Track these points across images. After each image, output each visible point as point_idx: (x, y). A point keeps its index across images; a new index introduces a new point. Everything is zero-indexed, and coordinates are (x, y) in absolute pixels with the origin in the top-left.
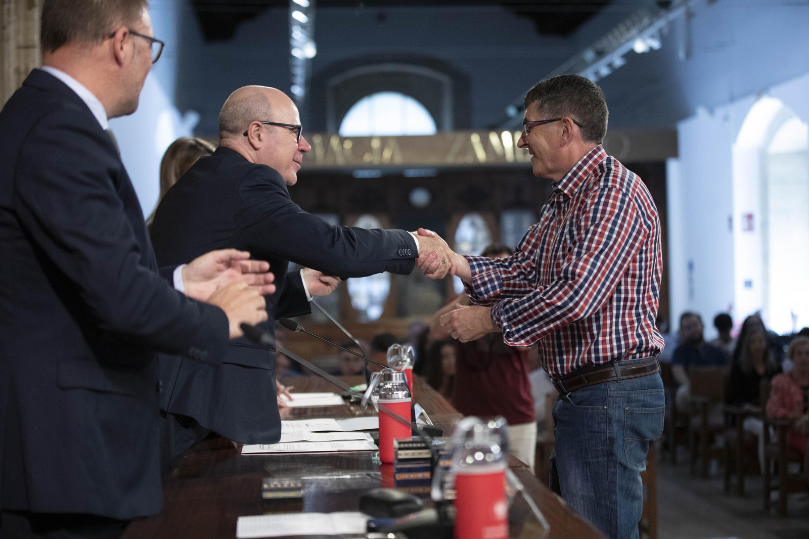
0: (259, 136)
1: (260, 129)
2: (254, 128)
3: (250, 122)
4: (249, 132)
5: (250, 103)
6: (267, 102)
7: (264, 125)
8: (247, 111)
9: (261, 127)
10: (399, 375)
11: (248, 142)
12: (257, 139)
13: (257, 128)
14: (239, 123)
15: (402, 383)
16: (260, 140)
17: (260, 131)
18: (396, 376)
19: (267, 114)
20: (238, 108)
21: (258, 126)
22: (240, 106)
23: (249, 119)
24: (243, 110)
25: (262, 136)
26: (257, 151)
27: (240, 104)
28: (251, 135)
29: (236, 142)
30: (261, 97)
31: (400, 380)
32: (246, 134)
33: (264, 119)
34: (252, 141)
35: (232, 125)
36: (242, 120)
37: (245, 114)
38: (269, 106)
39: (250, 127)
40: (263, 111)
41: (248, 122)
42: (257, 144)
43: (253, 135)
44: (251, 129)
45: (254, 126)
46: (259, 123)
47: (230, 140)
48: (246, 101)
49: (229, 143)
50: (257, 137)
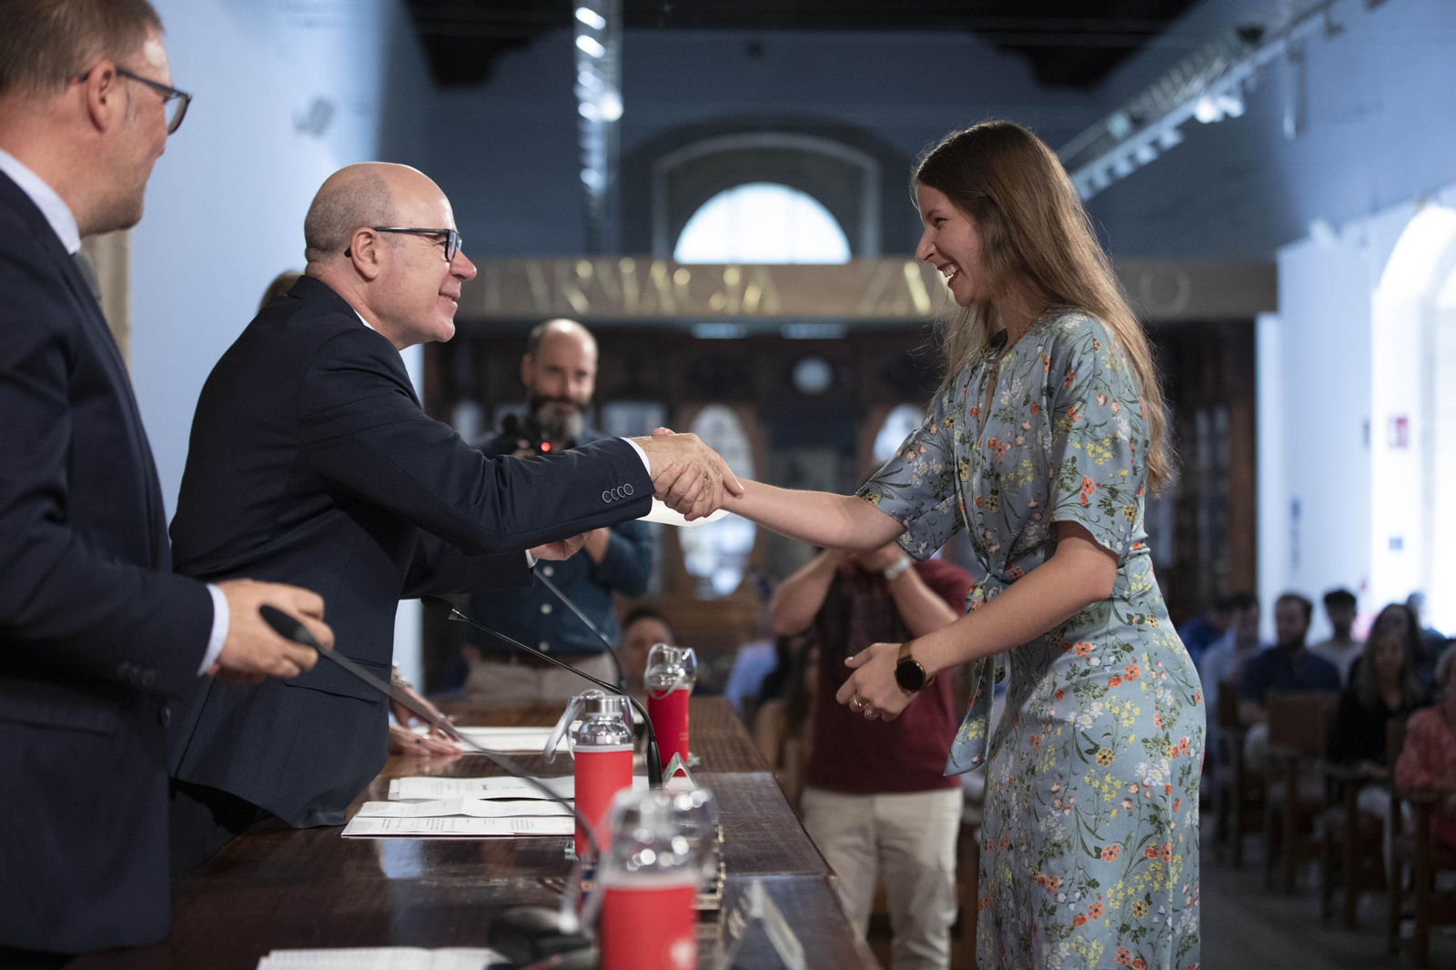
0: (373, 253)
1: (374, 241)
2: (362, 241)
3: (355, 229)
4: (353, 249)
5: (353, 196)
6: (384, 190)
7: (379, 235)
8: (348, 210)
9: (375, 238)
11: (353, 267)
12: (368, 260)
13: (368, 241)
14: (336, 234)
16: (374, 261)
17: (373, 245)
19: (383, 213)
20: (333, 205)
21: (370, 236)
22: (336, 203)
23: (352, 225)
24: (341, 210)
25: (379, 254)
26: (372, 283)
27: (336, 198)
28: (357, 254)
29: (330, 269)
30: (374, 183)
32: (348, 253)
33: (379, 223)
34: (360, 264)
35: (321, 238)
36: (339, 226)
37: (345, 215)
38: (388, 197)
39: (354, 240)
40: (377, 208)
41: (352, 230)
42: (370, 269)
43: (362, 255)
44: (357, 242)
45: (362, 237)
46: (371, 231)
47: (321, 264)
48: (346, 191)
49: (318, 272)
50: (369, 256)
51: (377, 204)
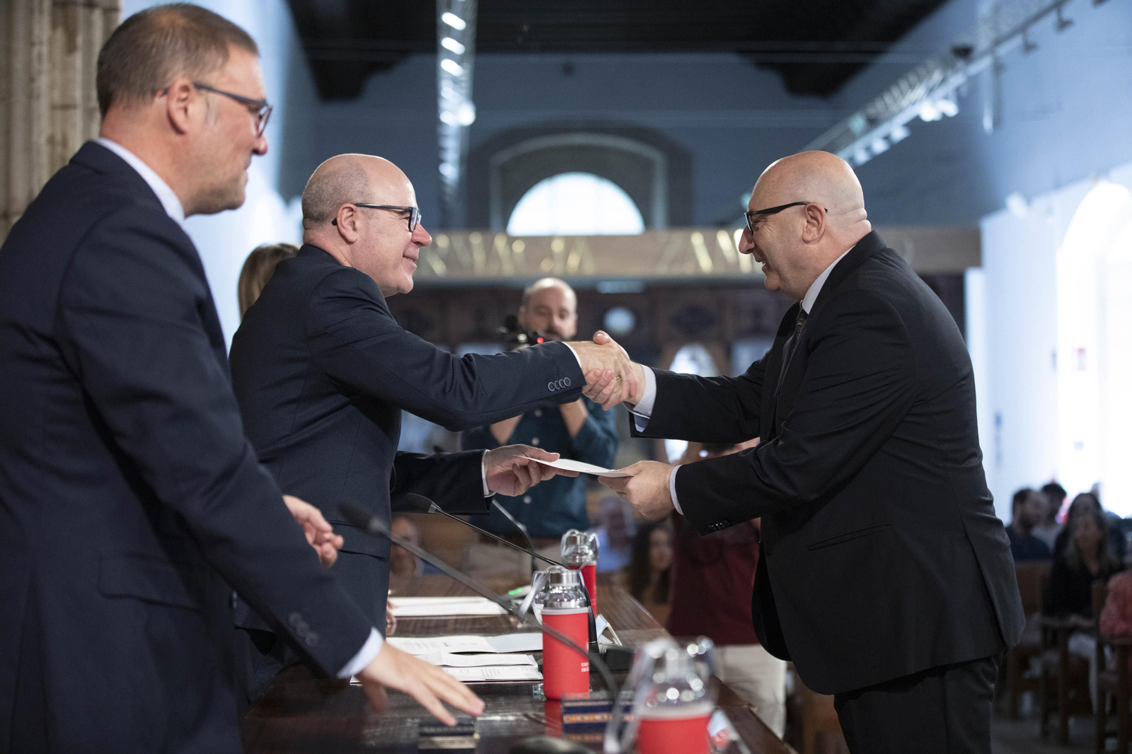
0: (353, 223)
1: (354, 214)
2: (346, 213)
3: (341, 204)
4: (338, 220)
5: (340, 179)
6: (364, 176)
7: (359, 209)
8: (335, 189)
9: (355, 212)
10: (572, 576)
11: (338, 233)
12: (350, 228)
13: (350, 213)
14: (326, 208)
15: (574, 588)
16: (355, 229)
17: (354, 217)
18: (567, 577)
19: (363, 193)
20: (324, 186)
21: (351, 210)
22: (327, 184)
23: (339, 201)
24: (331, 190)
25: (358, 224)
26: (352, 245)
27: (326, 180)
28: (341, 223)
29: (321, 234)
30: (356, 170)
31: (572, 583)
32: (335, 223)
33: (359, 201)
34: (343, 231)
35: (315, 210)
36: (328, 202)
37: (333, 194)
38: (367, 181)
39: (340, 213)
40: (358, 189)
41: (338, 205)
42: (351, 235)
43: (345, 224)
44: (342, 214)
45: (346, 210)
46: (352, 206)
47: (315, 231)
48: (335, 175)
49: (312, 237)
50: (351, 225)
51: (358, 186)
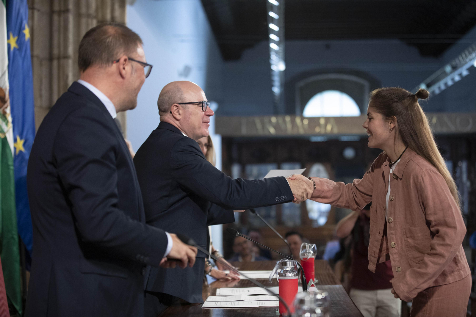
0: (179, 111)
1: (178, 108)
2: (175, 108)
3: (172, 104)
4: (172, 111)
5: (171, 93)
6: (180, 91)
7: (180, 106)
8: (169, 98)
9: (179, 107)
10: (291, 263)
11: (172, 117)
12: (177, 114)
13: (177, 108)
14: (167, 106)
15: (293, 268)
16: (180, 114)
17: (179, 109)
18: (289, 263)
19: (181, 98)
20: (165, 97)
21: (177, 106)
22: (166, 96)
23: (171, 103)
24: (167, 98)
25: (181, 112)
26: (179, 121)
27: (165, 95)
28: (173, 112)
29: (166, 117)
30: (177, 88)
31: (291, 266)
32: (171, 112)
33: (180, 102)
34: (175, 115)
35: (163, 108)
36: (167, 104)
37: (169, 100)
38: (182, 93)
39: (172, 108)
40: (178, 97)
41: (171, 105)
42: (178, 117)
43: (175, 112)
44: (173, 109)
45: (175, 107)
46: (177, 105)
47: (163, 116)
48: (168, 92)
49: (163, 119)
50: (178, 113)
51: (179, 96)
